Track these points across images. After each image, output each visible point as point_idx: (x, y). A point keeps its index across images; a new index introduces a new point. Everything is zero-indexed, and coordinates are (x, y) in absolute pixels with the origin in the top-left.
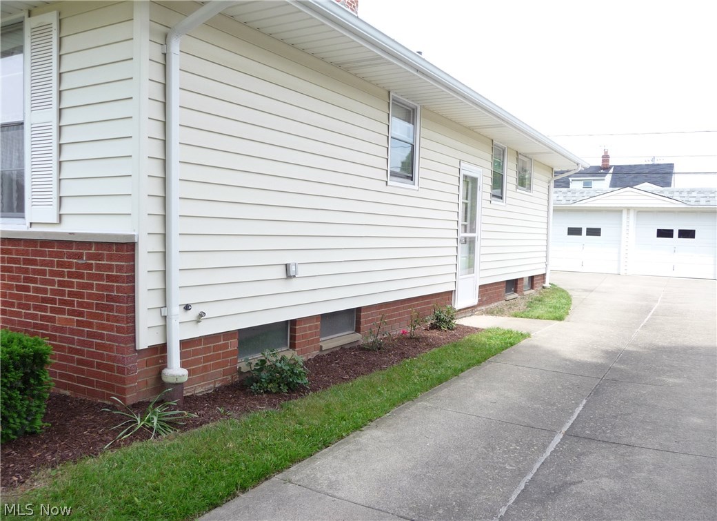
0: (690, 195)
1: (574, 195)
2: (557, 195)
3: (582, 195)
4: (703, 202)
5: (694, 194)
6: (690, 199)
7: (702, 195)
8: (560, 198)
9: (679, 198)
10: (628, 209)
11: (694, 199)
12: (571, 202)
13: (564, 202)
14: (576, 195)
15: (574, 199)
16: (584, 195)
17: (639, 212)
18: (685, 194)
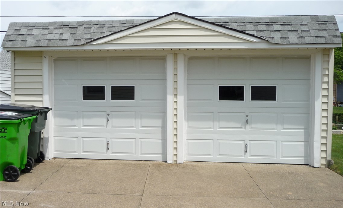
0: (271, 28)
1: (87, 31)
2: (61, 31)
3: (101, 30)
4: (293, 38)
5: (277, 27)
6: (273, 35)
7: (290, 28)
8: (65, 36)
9: (254, 33)
10: (176, 53)
11: (279, 35)
12: (82, 42)
13: (71, 42)
14: (92, 30)
15: (88, 36)
16: (104, 30)
17: (191, 59)
18: (263, 27)
